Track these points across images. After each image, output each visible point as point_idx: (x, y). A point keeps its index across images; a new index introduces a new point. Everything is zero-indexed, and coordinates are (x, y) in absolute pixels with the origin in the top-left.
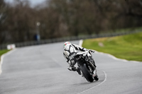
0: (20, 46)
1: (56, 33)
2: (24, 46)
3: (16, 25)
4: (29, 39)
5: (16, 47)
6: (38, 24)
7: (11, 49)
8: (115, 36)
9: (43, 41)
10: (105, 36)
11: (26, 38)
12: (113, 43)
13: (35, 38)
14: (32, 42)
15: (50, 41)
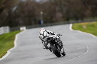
0: (29, 28)
1: (54, 19)
2: (32, 28)
3: (26, 13)
4: (35, 23)
5: (27, 28)
6: (42, 13)
7: (23, 30)
8: (94, 21)
9: (45, 25)
10: (87, 21)
11: (33, 22)
12: (93, 26)
13: (40, 23)
14: (38, 25)
15: (50, 24)
